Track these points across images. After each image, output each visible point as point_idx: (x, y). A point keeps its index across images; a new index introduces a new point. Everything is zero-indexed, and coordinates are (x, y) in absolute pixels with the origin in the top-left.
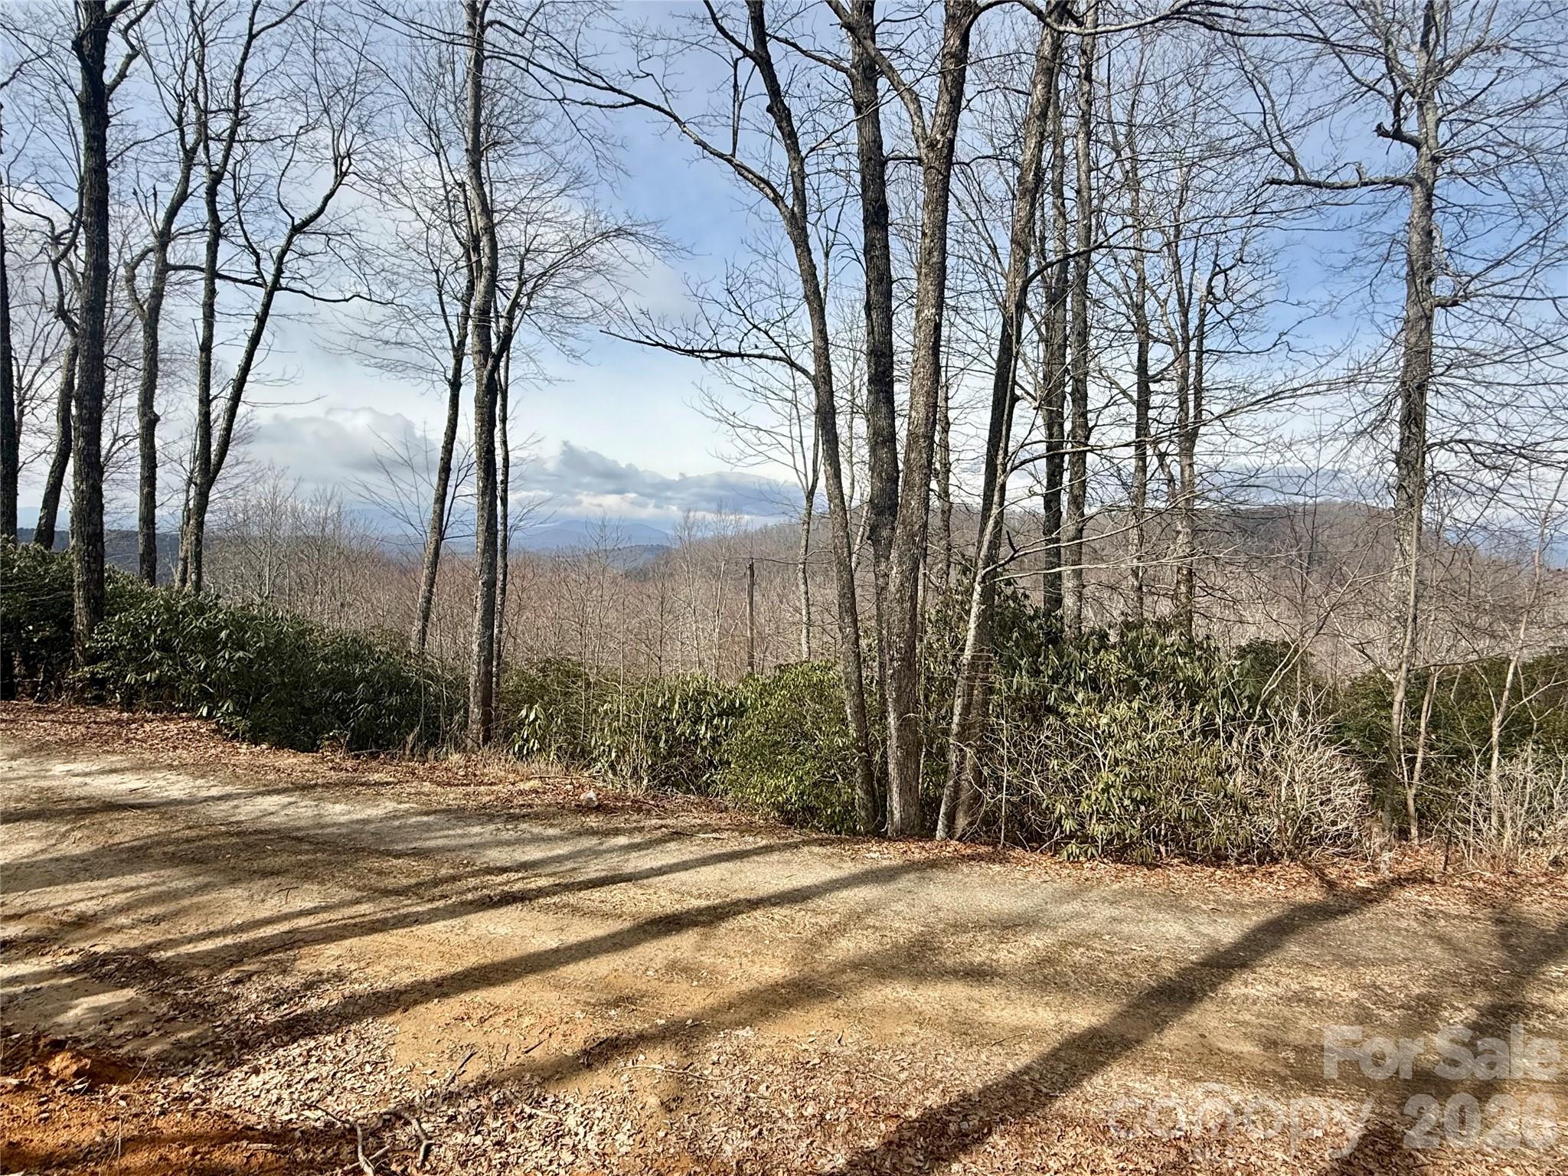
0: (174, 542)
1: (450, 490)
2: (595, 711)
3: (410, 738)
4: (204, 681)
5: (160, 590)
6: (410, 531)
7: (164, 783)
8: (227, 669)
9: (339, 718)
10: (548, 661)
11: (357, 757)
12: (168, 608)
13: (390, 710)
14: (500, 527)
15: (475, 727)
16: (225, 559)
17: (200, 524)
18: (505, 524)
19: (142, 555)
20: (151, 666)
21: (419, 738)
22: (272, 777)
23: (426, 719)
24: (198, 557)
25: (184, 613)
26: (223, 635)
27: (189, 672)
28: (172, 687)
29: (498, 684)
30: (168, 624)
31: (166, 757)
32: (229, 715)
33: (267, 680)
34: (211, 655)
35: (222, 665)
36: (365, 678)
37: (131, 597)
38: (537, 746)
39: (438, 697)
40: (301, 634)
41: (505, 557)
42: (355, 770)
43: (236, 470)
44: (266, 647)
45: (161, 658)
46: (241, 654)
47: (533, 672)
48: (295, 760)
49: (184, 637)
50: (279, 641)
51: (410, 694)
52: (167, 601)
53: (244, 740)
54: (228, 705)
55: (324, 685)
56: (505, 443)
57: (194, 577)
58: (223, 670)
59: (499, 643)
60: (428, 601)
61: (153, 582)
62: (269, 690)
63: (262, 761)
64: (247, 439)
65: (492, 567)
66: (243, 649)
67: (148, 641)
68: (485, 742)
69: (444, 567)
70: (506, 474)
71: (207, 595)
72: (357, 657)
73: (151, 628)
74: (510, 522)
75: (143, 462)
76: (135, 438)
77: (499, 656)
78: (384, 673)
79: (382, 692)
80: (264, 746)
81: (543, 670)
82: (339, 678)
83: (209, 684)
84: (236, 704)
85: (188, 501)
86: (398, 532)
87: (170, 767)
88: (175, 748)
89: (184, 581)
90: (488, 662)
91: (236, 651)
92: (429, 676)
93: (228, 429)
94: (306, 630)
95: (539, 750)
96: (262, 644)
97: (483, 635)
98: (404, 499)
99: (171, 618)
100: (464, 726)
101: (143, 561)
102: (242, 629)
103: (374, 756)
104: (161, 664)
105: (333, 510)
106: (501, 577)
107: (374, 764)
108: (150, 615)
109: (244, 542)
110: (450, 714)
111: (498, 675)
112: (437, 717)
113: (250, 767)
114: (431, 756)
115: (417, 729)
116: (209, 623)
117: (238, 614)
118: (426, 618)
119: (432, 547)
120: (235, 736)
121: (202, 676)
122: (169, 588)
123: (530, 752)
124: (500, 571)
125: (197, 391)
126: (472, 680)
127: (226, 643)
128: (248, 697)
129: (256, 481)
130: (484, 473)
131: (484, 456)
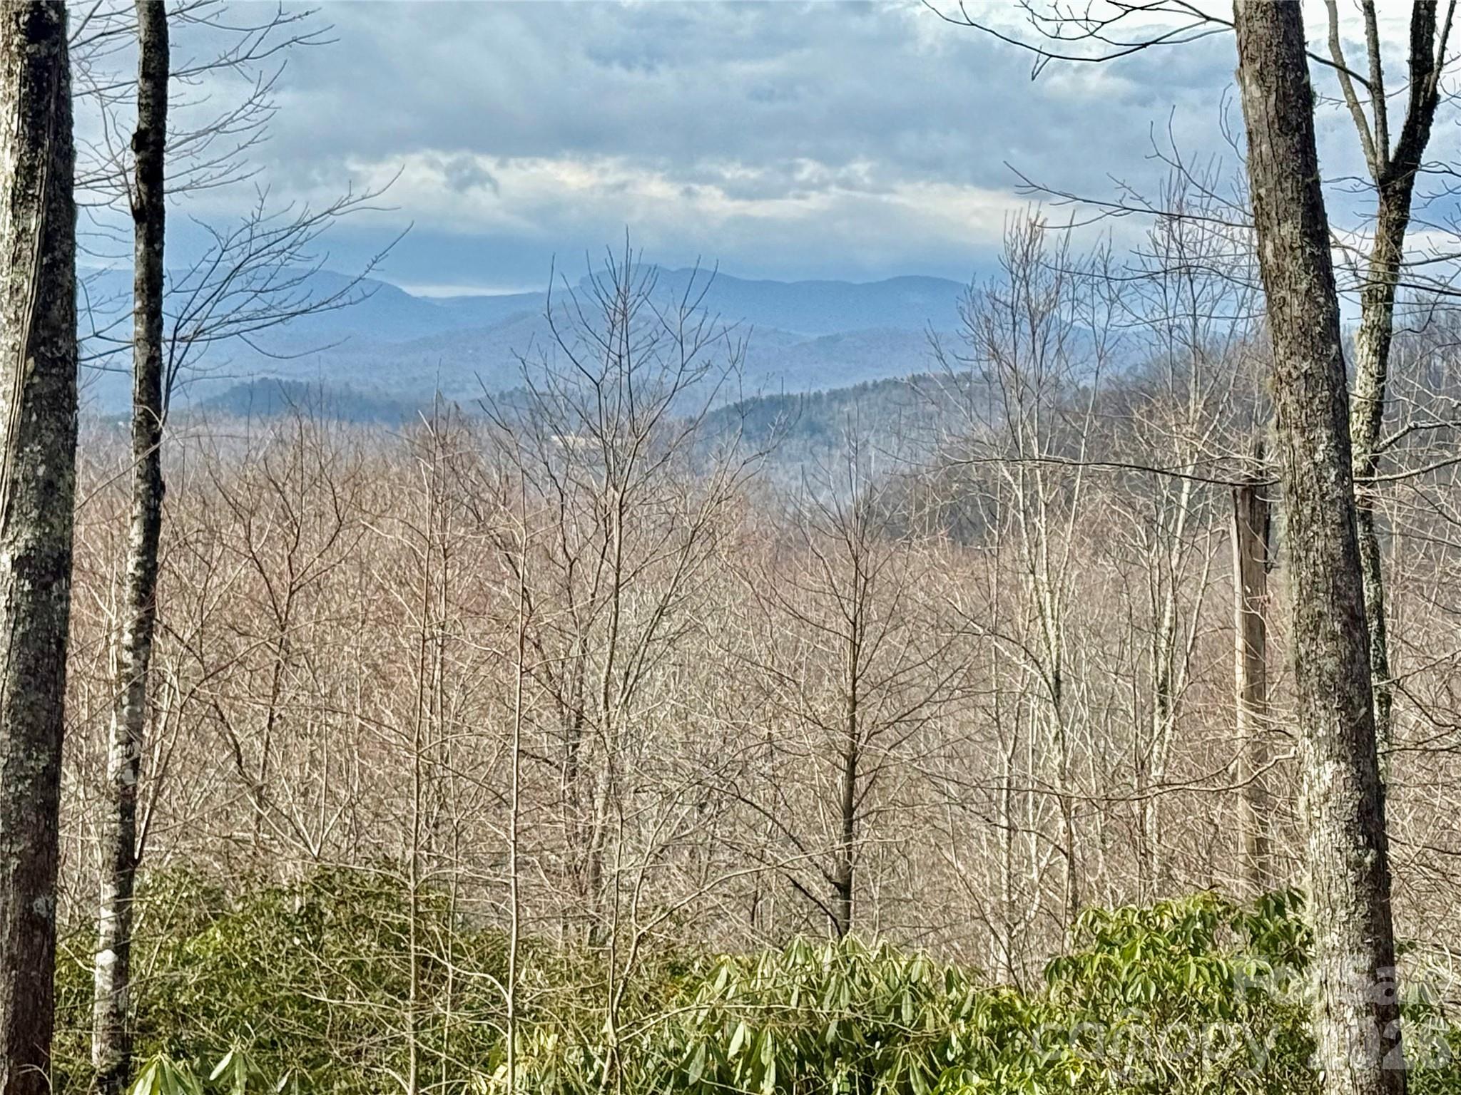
18: (153, 316)
65: (52, 496)
130: (23, 115)
131: (20, 47)
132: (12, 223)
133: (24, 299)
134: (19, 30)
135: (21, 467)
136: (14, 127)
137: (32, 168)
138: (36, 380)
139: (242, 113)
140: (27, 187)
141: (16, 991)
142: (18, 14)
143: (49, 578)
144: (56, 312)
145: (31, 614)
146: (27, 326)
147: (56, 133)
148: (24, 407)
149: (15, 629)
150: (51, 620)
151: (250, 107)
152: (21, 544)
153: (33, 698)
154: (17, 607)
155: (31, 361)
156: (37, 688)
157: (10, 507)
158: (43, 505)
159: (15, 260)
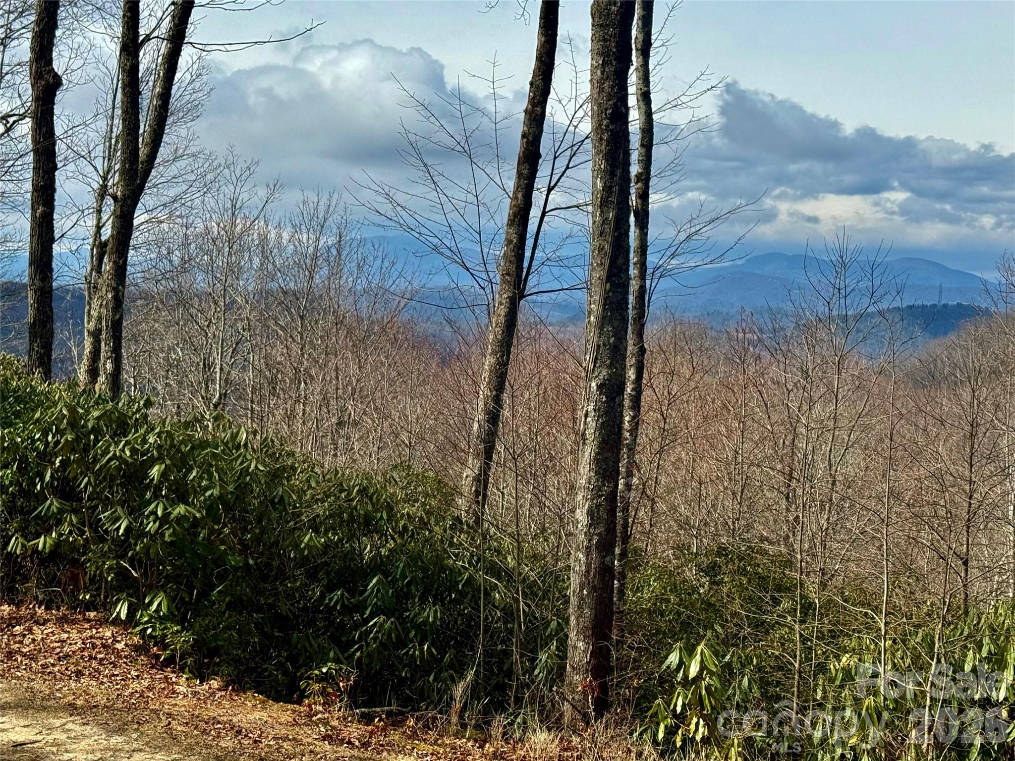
0: (79, 301)
1: (538, 198)
2: (822, 668)
3: (459, 690)
4: (123, 556)
5: (59, 389)
6: (466, 282)
7: (63, 737)
8: (159, 533)
9: (335, 640)
10: (722, 551)
11: (367, 719)
12: (74, 424)
13: (424, 632)
14: (633, 272)
15: (577, 679)
16: (154, 332)
17: (120, 271)
18: (642, 265)
19: (33, 326)
20: (45, 525)
21: (474, 692)
22: (227, 743)
23: (487, 653)
24: (116, 328)
25: (96, 430)
26: (155, 472)
27: (103, 540)
28: (75, 562)
29: (621, 592)
30: (73, 450)
31: (68, 689)
32: (162, 619)
33: (220, 561)
34: (135, 511)
35: (152, 527)
36: (379, 566)
37: (18, 400)
38: (702, 731)
39: (509, 614)
40: (276, 476)
41: (640, 334)
42: (365, 745)
43: (173, 170)
44: (221, 497)
45: (61, 511)
46: (181, 509)
47: (690, 573)
48: (264, 715)
49: (97, 474)
50: (243, 489)
51: (457, 601)
52: (72, 410)
53: (182, 670)
54: (158, 603)
55: (312, 576)
56: (645, 97)
57: (109, 366)
58: (153, 537)
59: (626, 509)
60: (493, 418)
61: (47, 375)
62: (222, 578)
63: (213, 711)
64: (193, 111)
65: (616, 353)
66: (183, 499)
67: (42, 480)
68: (599, 714)
69: (522, 352)
70: (647, 161)
71: (132, 401)
72: (368, 525)
73: (45, 457)
74: (652, 259)
75: (37, 161)
76: (22, 117)
77: (626, 538)
78: (415, 558)
79: (408, 596)
80: (215, 684)
81: (712, 570)
82: (337, 564)
83: (131, 562)
84: (172, 599)
85: (99, 228)
86: (442, 280)
87: (72, 709)
88: (79, 674)
89: (93, 373)
90: (605, 546)
91: (174, 503)
92: (494, 570)
93: (165, 96)
94: (284, 469)
95: (705, 741)
96: (216, 492)
97: (597, 492)
98: (453, 217)
99: (77, 440)
100: (558, 673)
101: (33, 336)
102: (182, 462)
103: (396, 721)
104: (59, 522)
105: (328, 240)
106: (631, 374)
107: (395, 736)
108: (45, 434)
109: (184, 303)
110: (531, 648)
111: (623, 576)
112: (507, 654)
113: (193, 721)
114: (496, 731)
115: (470, 676)
116: (134, 451)
117: (179, 438)
118: (489, 453)
119: (502, 311)
120: (169, 662)
121: (122, 546)
122: (72, 385)
123: (688, 741)
124: (631, 361)
125: (119, 30)
126: (575, 581)
127: (158, 489)
128: (190, 587)
129: (206, 189)
130: (607, 161)
131: (607, 126)
132: (600, 215)
133: (605, 254)
134: (607, 118)
135: (602, 339)
136: (602, 167)
137: (611, 187)
138: (611, 294)
139: (669, 168)
140: (608, 197)
141: (596, 604)
142: (606, 110)
143: (615, 395)
144: (620, 261)
145: (606, 413)
146: (606, 267)
147: (623, 169)
148: (604, 309)
149: (598, 420)
150: (615, 416)
151: (672, 165)
152: (601, 377)
153: (606, 456)
154: (599, 409)
155: (608, 285)
156: (608, 450)
157: (596, 358)
158: (613, 358)
159: (601, 234)
